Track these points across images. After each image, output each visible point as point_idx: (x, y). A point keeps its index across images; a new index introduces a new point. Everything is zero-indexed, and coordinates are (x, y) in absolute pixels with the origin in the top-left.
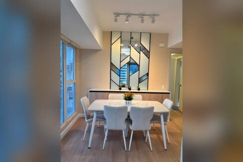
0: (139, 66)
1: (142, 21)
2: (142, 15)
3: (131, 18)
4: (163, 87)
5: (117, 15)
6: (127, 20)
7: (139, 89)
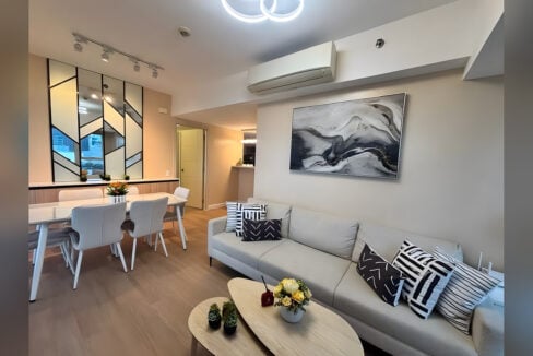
0: (125, 137)
1: (137, 68)
2: (135, 59)
3: (113, 56)
4: (168, 173)
5: (82, 39)
6: (104, 56)
7: (127, 178)
